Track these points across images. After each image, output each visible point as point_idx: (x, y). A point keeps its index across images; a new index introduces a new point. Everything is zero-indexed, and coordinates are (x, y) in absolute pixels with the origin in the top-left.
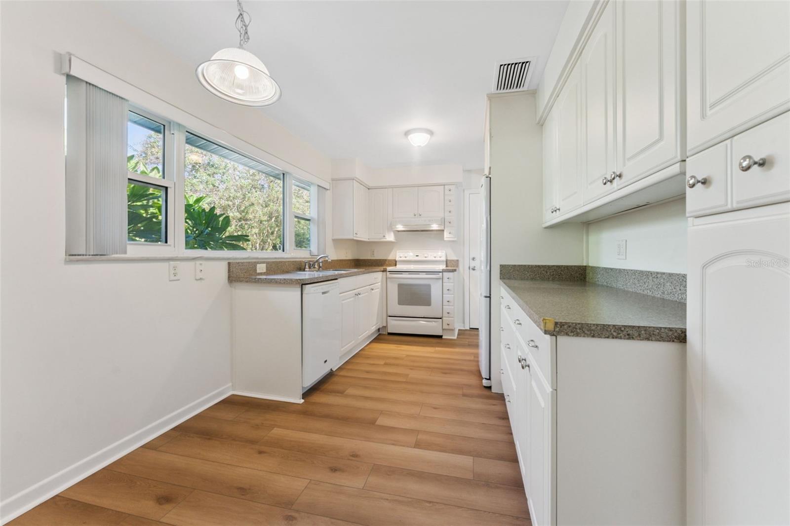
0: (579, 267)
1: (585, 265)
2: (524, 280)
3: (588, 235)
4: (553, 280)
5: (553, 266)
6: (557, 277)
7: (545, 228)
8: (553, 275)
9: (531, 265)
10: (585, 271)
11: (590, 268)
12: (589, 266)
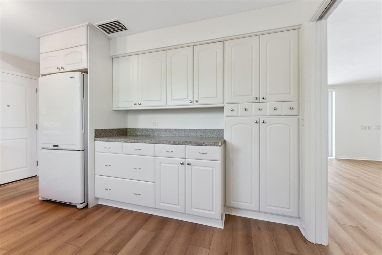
0: (125, 129)
1: (126, 128)
2: (107, 137)
3: (127, 115)
4: (117, 136)
5: (117, 129)
6: (119, 134)
7: (114, 110)
8: (117, 133)
9: (109, 129)
10: (127, 130)
11: (129, 129)
12: (128, 129)
